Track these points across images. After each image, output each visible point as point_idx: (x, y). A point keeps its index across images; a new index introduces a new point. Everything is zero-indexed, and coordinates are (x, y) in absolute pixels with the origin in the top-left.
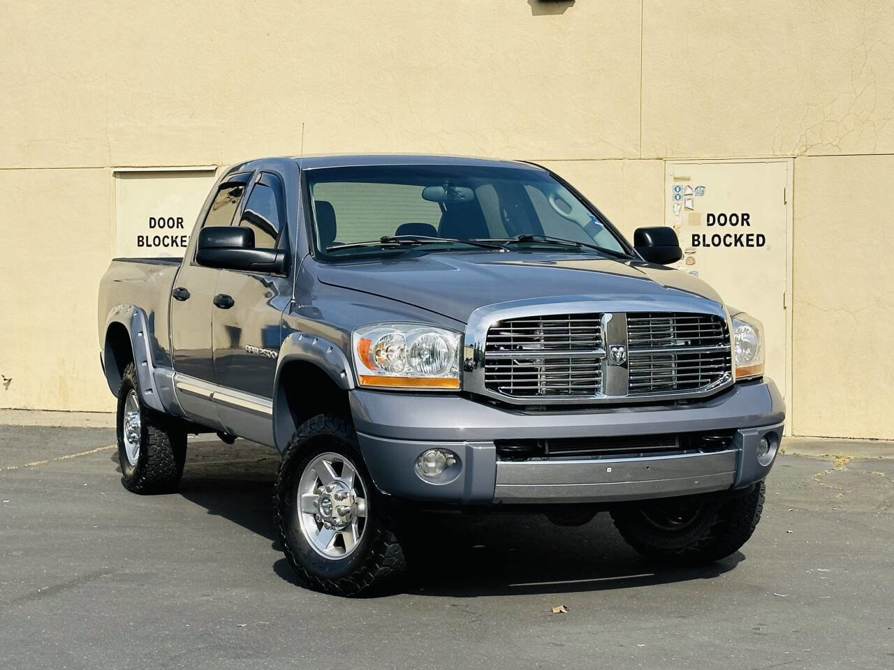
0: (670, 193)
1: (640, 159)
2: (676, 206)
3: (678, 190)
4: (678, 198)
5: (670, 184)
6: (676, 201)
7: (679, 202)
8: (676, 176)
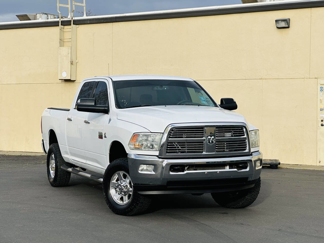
0: (319, 89)
1: (310, 78)
2: (321, 93)
3: (322, 88)
4: (322, 91)
5: (319, 86)
6: (321, 92)
7: (322, 92)
8: (321, 84)
